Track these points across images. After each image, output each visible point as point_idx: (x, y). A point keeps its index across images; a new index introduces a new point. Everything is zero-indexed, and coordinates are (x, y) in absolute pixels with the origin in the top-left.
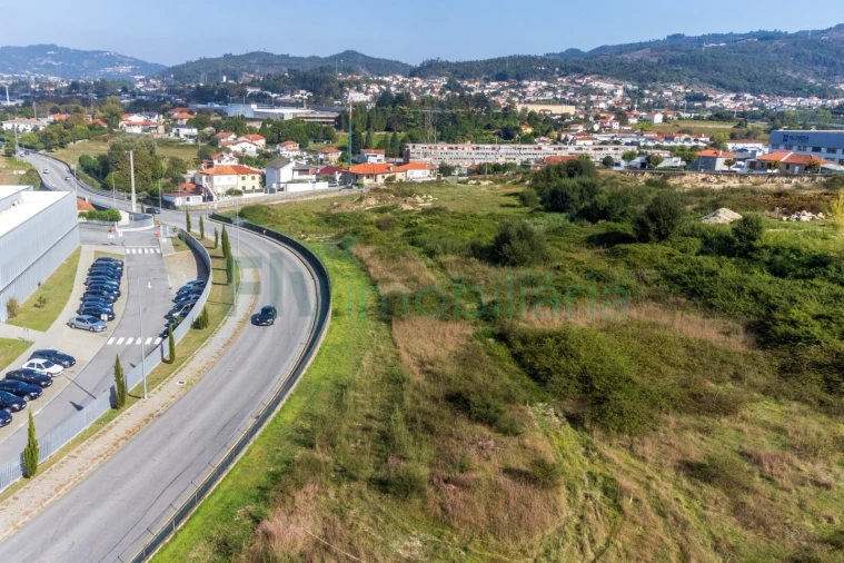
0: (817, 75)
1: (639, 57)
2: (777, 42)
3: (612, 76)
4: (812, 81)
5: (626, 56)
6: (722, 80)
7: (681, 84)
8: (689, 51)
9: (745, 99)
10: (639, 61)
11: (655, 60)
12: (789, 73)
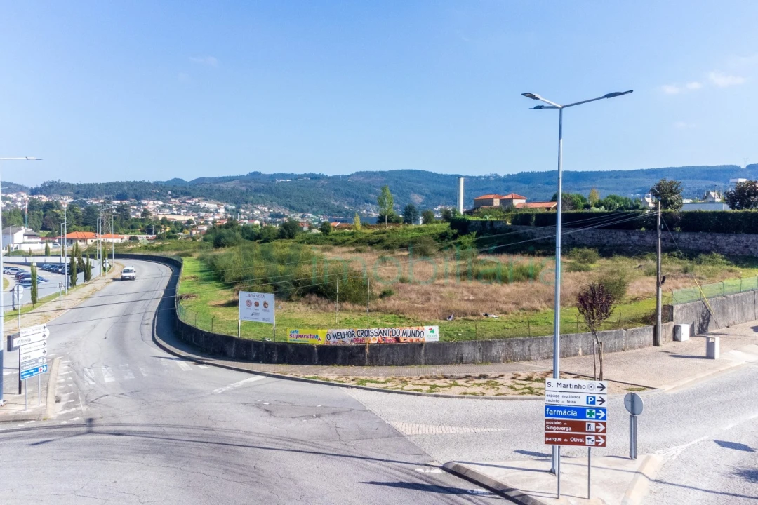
0: (349, 204)
1: (232, 186)
2: (322, 181)
3: (215, 198)
4: (346, 207)
5: (221, 185)
6: (292, 204)
7: (265, 206)
8: (267, 184)
9: (308, 217)
10: (233, 189)
11: (244, 189)
12: (333, 202)
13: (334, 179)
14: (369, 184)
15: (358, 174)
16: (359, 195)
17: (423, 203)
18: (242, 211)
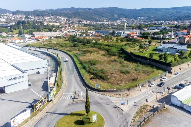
0: (98, 17)
1: (67, 12)
2: (91, 11)
3: (63, 16)
5: (64, 12)
6: (83, 18)
7: (76, 18)
8: (76, 11)
9: (88, 22)
10: (67, 13)
11: (70, 13)
12: (94, 17)
13: (94, 10)
14: (103, 11)
15: (100, 8)
16: (101, 15)
17: (117, 17)
18: (71, 20)
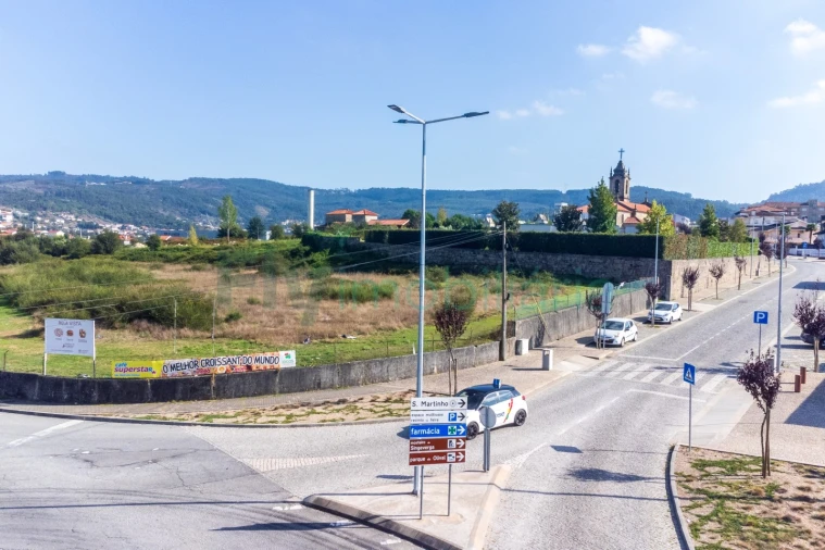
0: (182, 214)
1: (24, 188)
2: (147, 186)
4: (178, 218)
5: (8, 185)
6: (108, 212)
7: (71, 213)
8: (75, 187)
9: (130, 229)
10: (25, 191)
11: (41, 191)
12: (161, 211)
13: (162, 185)
14: (205, 192)
15: (191, 180)
16: (194, 204)
17: (269, 217)
18: (39, 219)
